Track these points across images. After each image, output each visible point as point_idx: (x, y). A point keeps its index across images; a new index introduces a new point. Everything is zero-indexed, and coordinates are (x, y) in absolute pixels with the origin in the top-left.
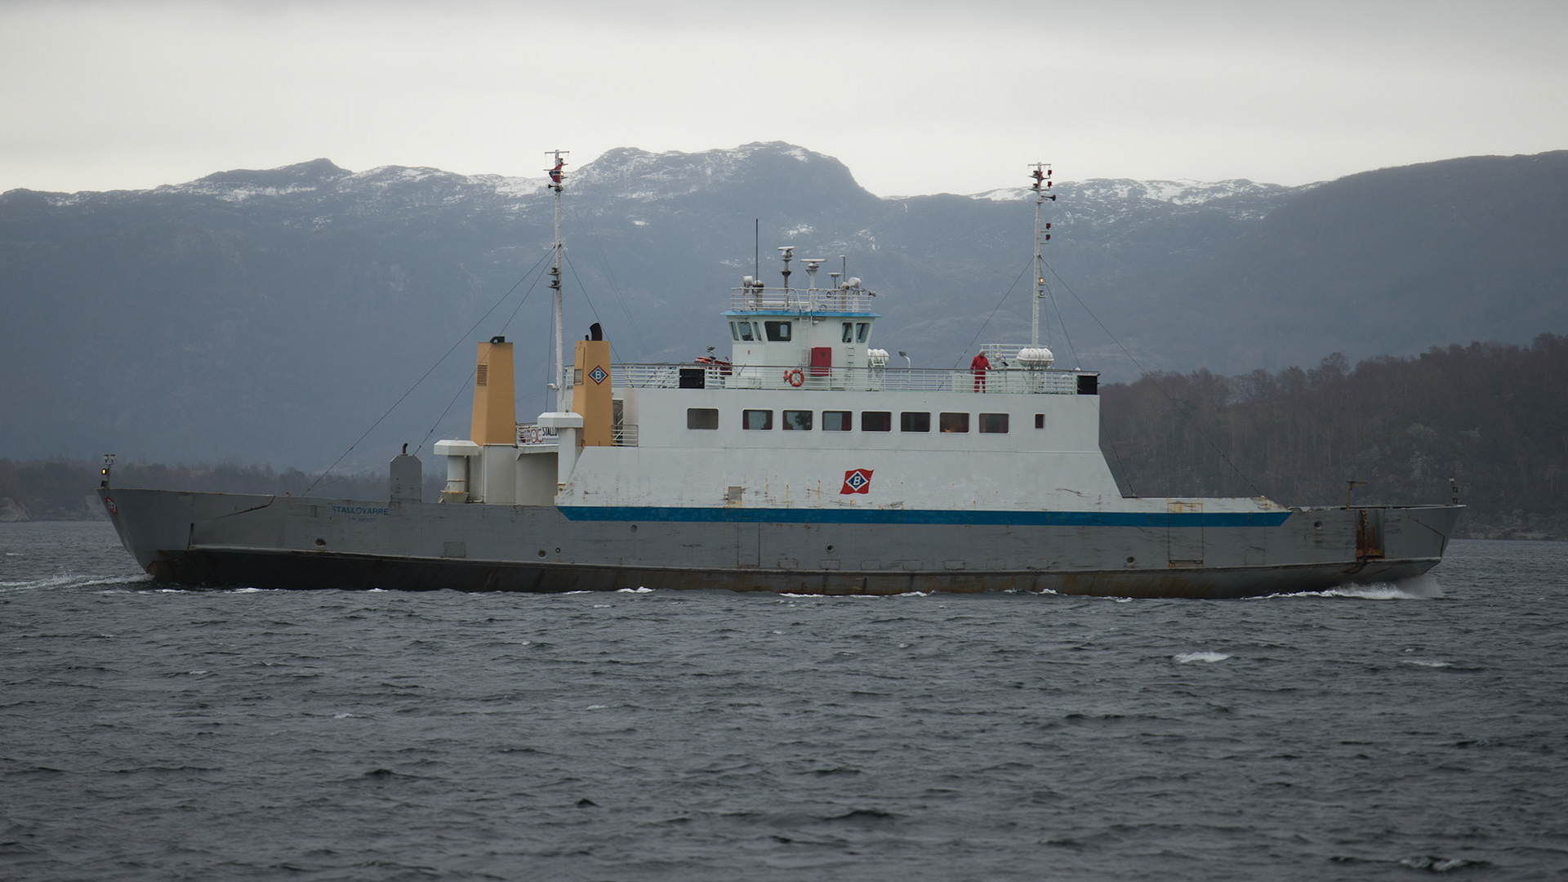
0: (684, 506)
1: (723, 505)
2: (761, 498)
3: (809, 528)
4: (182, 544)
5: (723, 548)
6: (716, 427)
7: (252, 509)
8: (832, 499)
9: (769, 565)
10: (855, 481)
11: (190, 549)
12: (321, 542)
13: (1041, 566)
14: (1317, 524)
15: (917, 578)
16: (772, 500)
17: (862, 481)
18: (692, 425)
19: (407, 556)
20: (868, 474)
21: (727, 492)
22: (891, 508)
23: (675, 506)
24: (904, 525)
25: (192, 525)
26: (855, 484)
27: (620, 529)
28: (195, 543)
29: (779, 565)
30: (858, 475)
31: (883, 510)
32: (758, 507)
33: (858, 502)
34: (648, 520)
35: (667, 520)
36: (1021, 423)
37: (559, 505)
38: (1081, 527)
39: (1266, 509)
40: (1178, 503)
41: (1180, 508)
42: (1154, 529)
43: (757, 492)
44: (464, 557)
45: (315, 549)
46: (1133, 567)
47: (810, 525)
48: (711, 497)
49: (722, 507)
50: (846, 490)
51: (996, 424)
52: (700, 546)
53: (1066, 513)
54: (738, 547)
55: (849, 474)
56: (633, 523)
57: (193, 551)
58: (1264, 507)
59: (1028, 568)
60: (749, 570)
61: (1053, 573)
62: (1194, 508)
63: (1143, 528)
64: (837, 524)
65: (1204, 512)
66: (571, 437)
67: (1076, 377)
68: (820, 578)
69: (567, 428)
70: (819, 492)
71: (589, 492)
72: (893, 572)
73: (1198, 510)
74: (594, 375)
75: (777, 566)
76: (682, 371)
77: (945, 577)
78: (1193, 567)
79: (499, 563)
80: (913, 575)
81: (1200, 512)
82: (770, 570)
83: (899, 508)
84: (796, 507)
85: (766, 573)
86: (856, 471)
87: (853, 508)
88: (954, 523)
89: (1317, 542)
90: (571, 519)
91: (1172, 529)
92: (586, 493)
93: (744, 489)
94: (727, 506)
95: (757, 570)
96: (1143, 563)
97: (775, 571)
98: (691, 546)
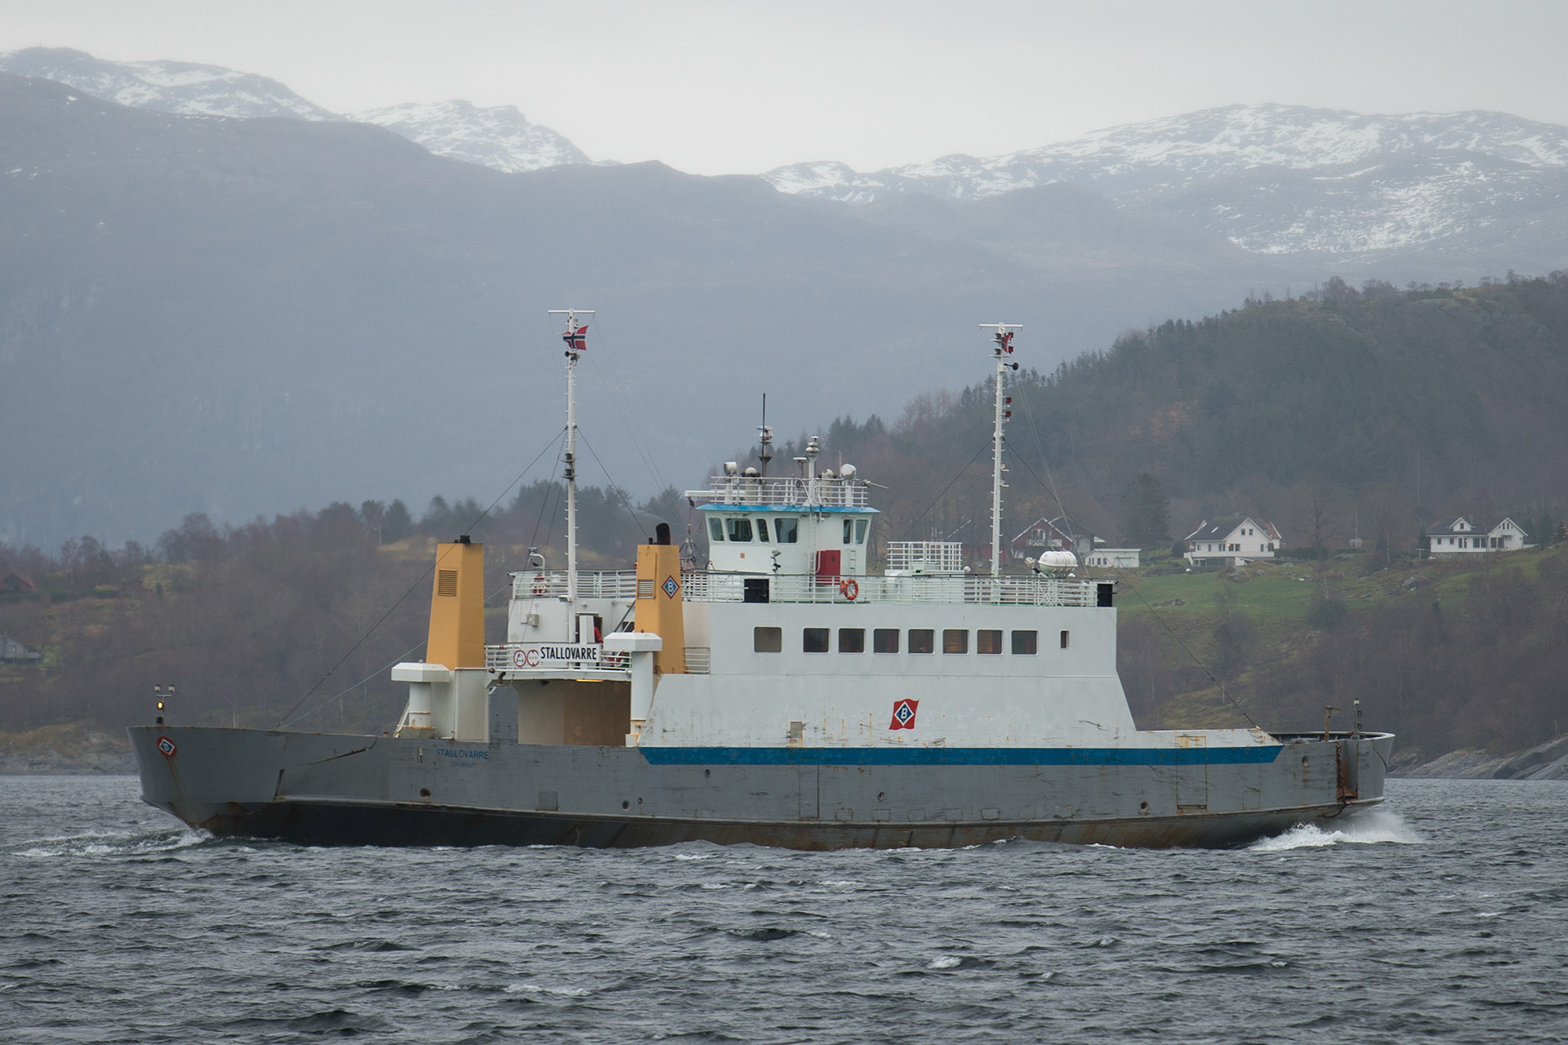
0: (752, 746)
1: (784, 743)
2: (820, 735)
3: (862, 771)
4: (267, 795)
5: (786, 797)
6: (779, 650)
7: (353, 753)
8: (882, 737)
9: (827, 818)
10: (903, 713)
11: (278, 801)
12: (425, 793)
13: (1066, 814)
14: (1304, 759)
15: (957, 830)
16: (829, 738)
17: (909, 714)
18: (759, 648)
19: (506, 809)
20: (913, 705)
21: (789, 729)
22: (934, 746)
23: (743, 746)
24: (947, 766)
25: (282, 771)
26: (902, 717)
27: (692, 774)
28: (284, 793)
29: (836, 817)
30: (905, 706)
31: (927, 749)
32: (816, 747)
33: (906, 739)
34: (720, 763)
35: (736, 763)
36: (1047, 642)
37: (641, 746)
38: (1100, 766)
39: (1261, 742)
40: (1185, 736)
41: (1187, 743)
42: (1164, 768)
43: (816, 728)
44: (557, 810)
45: (418, 800)
46: (1146, 814)
47: (863, 767)
48: (774, 738)
49: (785, 746)
50: (895, 725)
51: (1025, 642)
52: (766, 794)
53: (1088, 749)
54: (799, 795)
55: (897, 705)
56: (706, 767)
57: (281, 804)
58: (1260, 740)
59: (1056, 817)
60: (811, 823)
61: (1078, 823)
62: (1198, 742)
63: (1155, 767)
64: (887, 766)
65: (1207, 746)
66: (649, 660)
67: (1096, 586)
68: (872, 831)
69: (646, 652)
70: (870, 727)
71: (666, 729)
72: (937, 823)
73: (1202, 745)
74: (667, 587)
75: (833, 818)
76: (747, 582)
77: (982, 829)
78: (1198, 813)
79: (589, 817)
80: (954, 827)
81: (1204, 747)
82: (829, 823)
83: (941, 747)
84: (851, 747)
85: (826, 826)
86: (903, 702)
87: (901, 747)
88: (989, 764)
89: (1305, 781)
90: (651, 763)
91: (1180, 768)
92: (665, 731)
93: (804, 725)
94: (789, 745)
95: (817, 823)
96: (1155, 811)
97: (833, 823)
98: (758, 794)
